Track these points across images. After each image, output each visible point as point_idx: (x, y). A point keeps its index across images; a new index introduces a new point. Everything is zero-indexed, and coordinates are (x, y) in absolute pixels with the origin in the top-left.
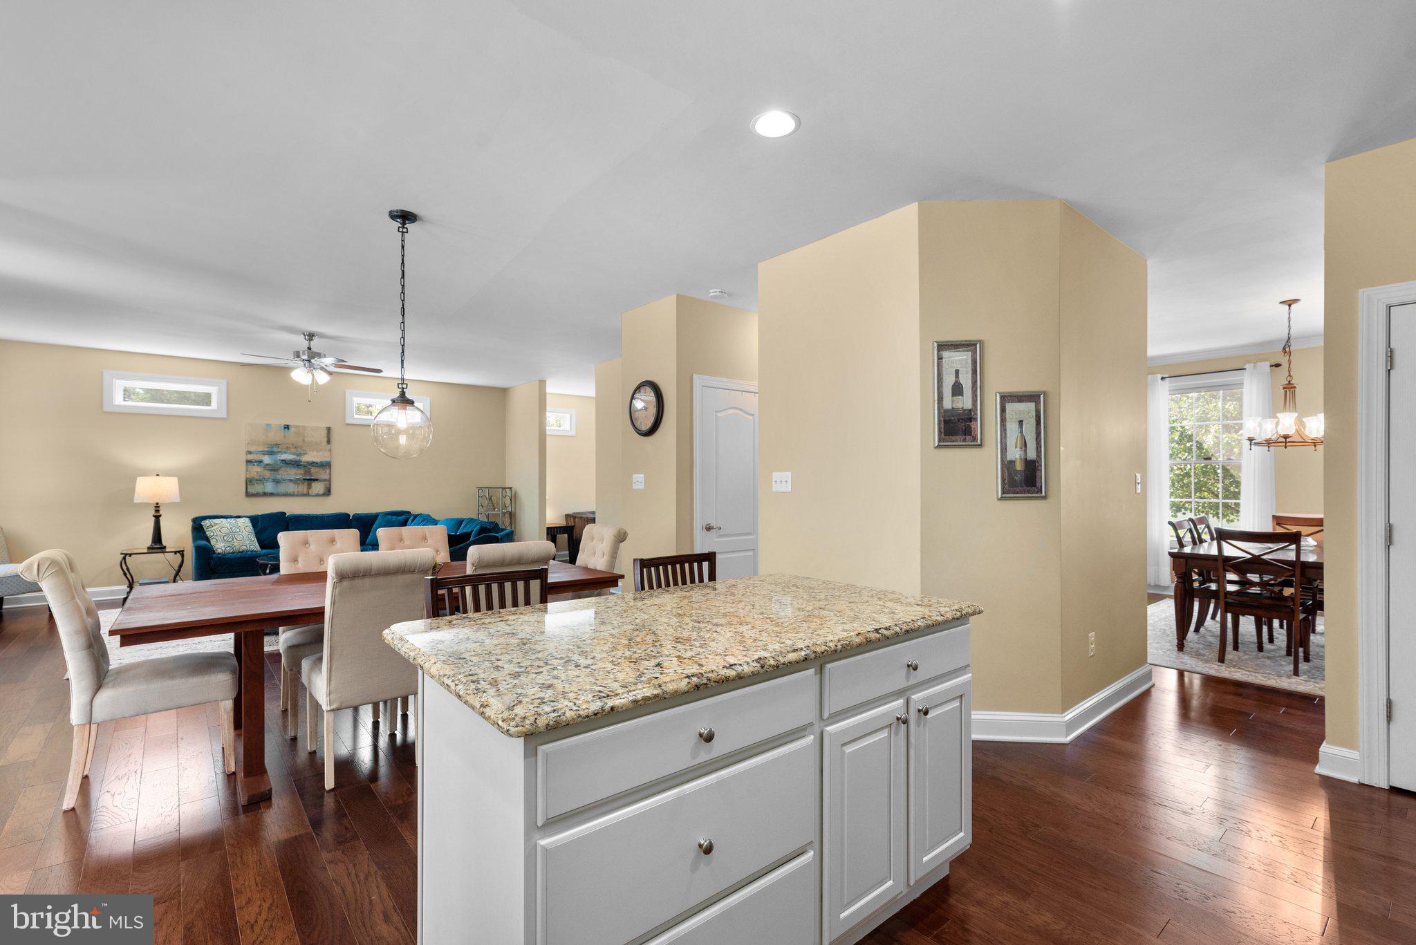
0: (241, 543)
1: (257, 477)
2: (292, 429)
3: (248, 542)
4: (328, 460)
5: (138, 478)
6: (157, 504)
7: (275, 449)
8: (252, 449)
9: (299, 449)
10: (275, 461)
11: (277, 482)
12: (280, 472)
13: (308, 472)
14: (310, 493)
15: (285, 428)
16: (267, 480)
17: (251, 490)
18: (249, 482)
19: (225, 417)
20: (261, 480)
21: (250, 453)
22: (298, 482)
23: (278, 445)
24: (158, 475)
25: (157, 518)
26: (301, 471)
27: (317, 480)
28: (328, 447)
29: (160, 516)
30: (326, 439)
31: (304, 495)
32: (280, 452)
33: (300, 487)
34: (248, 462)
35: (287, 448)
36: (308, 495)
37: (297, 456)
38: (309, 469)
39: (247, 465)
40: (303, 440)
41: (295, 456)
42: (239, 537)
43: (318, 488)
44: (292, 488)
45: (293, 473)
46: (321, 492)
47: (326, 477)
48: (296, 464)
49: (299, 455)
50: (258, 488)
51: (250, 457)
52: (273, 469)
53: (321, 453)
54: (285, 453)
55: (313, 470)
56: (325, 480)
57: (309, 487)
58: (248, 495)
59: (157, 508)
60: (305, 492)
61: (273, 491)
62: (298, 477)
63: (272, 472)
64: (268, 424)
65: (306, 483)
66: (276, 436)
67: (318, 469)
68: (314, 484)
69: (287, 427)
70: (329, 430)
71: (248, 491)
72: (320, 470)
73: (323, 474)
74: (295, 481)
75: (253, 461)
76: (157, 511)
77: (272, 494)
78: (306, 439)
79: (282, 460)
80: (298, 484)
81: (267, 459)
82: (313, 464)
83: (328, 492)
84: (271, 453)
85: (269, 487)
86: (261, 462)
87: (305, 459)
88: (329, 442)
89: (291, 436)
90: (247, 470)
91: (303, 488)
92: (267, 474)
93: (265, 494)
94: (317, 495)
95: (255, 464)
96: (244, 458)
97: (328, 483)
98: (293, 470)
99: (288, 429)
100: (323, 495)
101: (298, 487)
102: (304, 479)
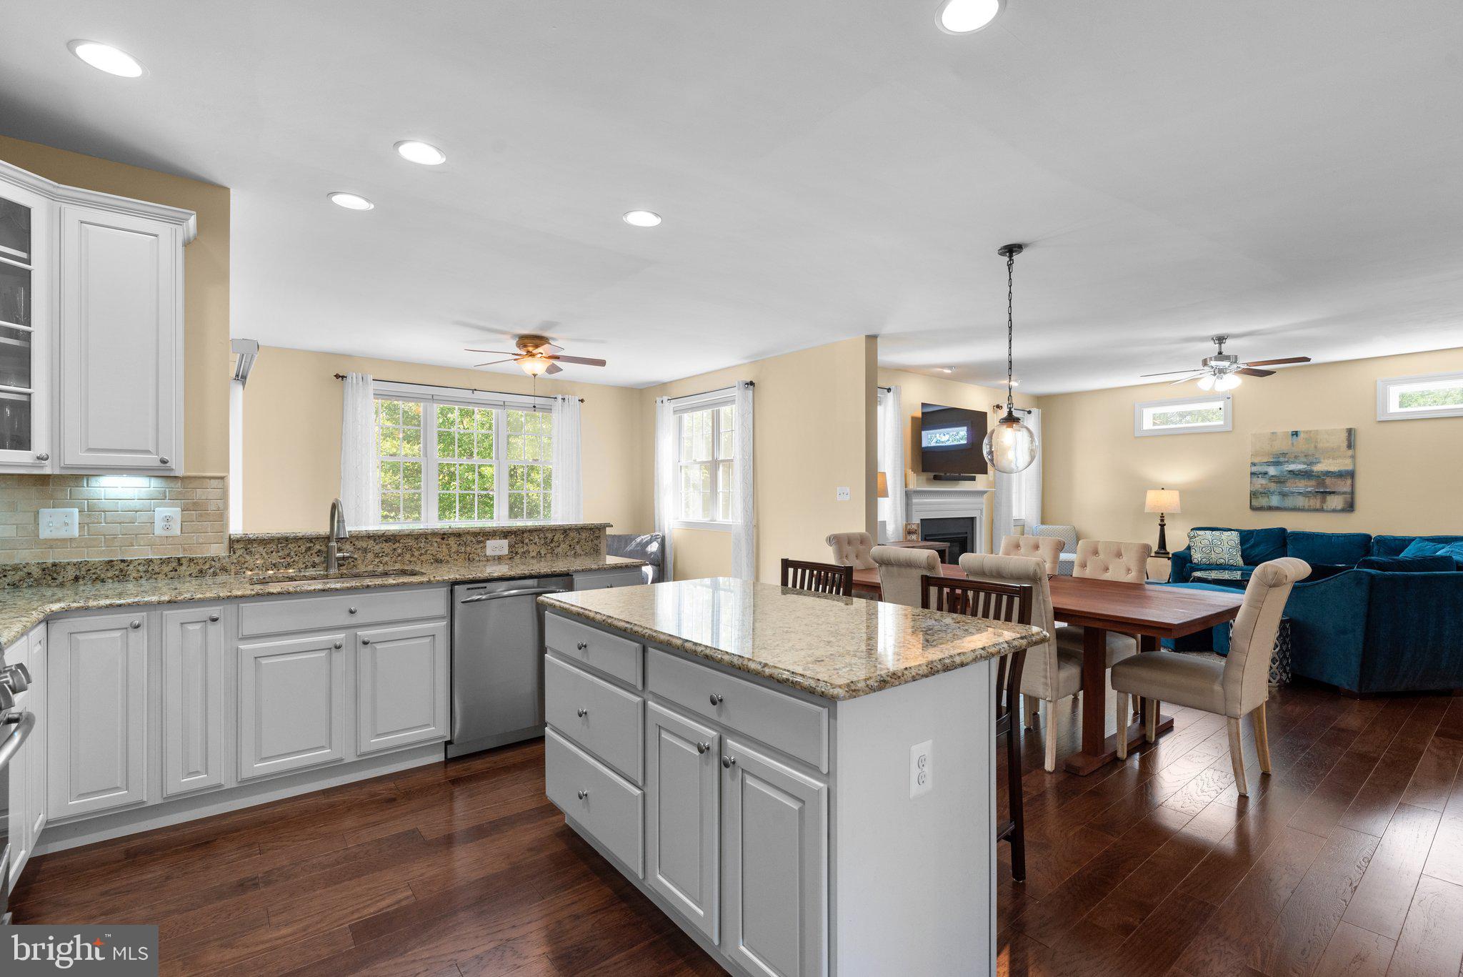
0: (1220, 556)
1: (1261, 490)
2: (1302, 436)
4: (1350, 468)
5: (1148, 491)
6: (1162, 514)
7: (1282, 459)
8: (1256, 461)
9: (1310, 458)
10: (1282, 472)
11: (1284, 495)
12: (1288, 484)
13: (1322, 483)
14: (1325, 508)
15: (1293, 435)
16: (1273, 493)
17: (1255, 503)
18: (1254, 495)
19: (1230, 430)
20: (1266, 493)
21: (1254, 464)
22: (1310, 495)
23: (1284, 454)
24: (1163, 489)
25: (1162, 526)
26: (1313, 483)
27: (1333, 493)
28: (1350, 452)
29: (1165, 525)
30: (1345, 444)
31: (1316, 510)
32: (1287, 462)
33: (1312, 501)
34: (1252, 474)
35: (1296, 457)
36: (1321, 510)
37: (1308, 465)
38: (1323, 480)
39: (1251, 477)
40: (1316, 447)
41: (1306, 466)
42: (1218, 550)
43: (1335, 502)
44: (1301, 501)
45: (1302, 485)
46: (1339, 507)
47: (1348, 489)
48: (1307, 475)
49: (1311, 464)
50: (1263, 502)
51: (1254, 469)
52: (1279, 480)
53: (1339, 461)
54: (1293, 463)
55: (1328, 481)
56: (1344, 493)
57: (1324, 501)
58: (1253, 508)
59: (1162, 517)
60: (1318, 506)
61: (1279, 506)
62: (1309, 489)
63: (1278, 485)
64: (1273, 433)
65: (1319, 496)
66: (1282, 445)
67: (1334, 480)
68: (1329, 498)
69: (1295, 434)
70: (1350, 431)
71: (1252, 504)
72: (1339, 482)
73: (1344, 486)
74: (1306, 494)
75: (1258, 473)
76: (1162, 520)
77: (1277, 509)
78: (1320, 445)
79: (1289, 471)
80: (1309, 497)
81: (1272, 471)
82: (1328, 474)
83: (1350, 507)
84: (1277, 464)
85: (1275, 501)
86: (1266, 473)
87: (1318, 468)
88: (1350, 446)
89: (1301, 444)
90: (1251, 483)
91: (1315, 503)
92: (1273, 486)
93: (1270, 508)
94: (1334, 511)
95: (1260, 476)
96: (1248, 470)
97: (1350, 496)
98: (1302, 481)
99: (1297, 436)
100: (1343, 510)
101: (1309, 500)
102: (1317, 492)
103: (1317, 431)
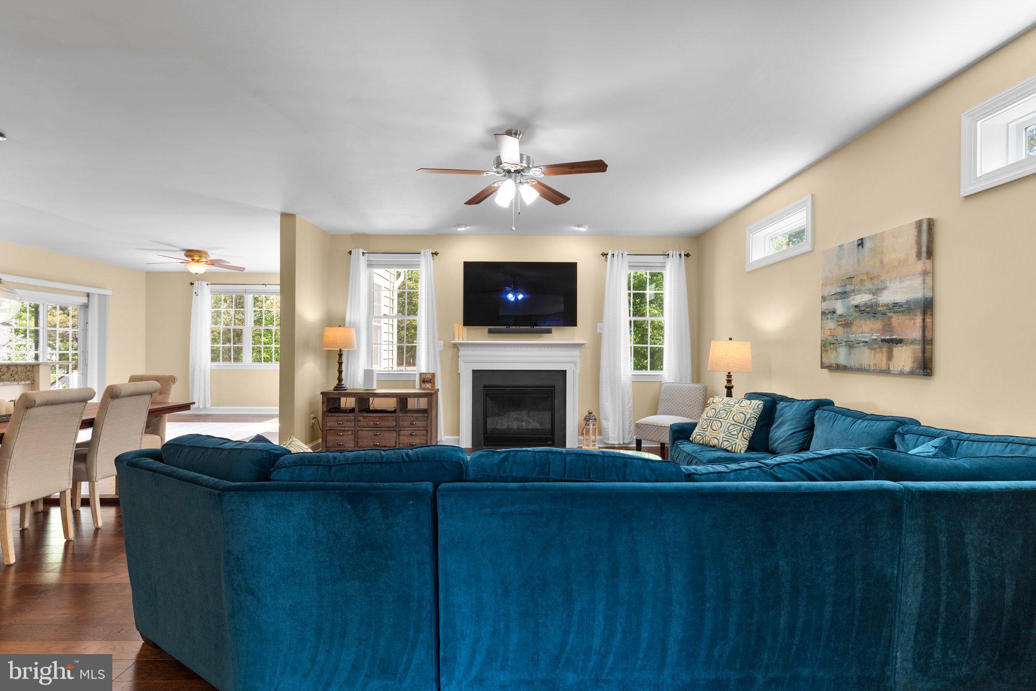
0: (715, 434)
1: (830, 339)
2: (867, 244)
3: (722, 435)
4: (919, 294)
6: (729, 373)
7: (849, 288)
8: (826, 294)
9: (876, 281)
10: (848, 309)
11: (850, 345)
12: (854, 327)
13: (888, 327)
14: (891, 368)
15: (859, 245)
16: (840, 343)
17: (825, 356)
18: (826, 346)
19: (810, 249)
20: (834, 343)
21: (824, 298)
22: (876, 346)
23: (850, 279)
24: (731, 339)
26: (878, 324)
27: (899, 341)
28: (930, 265)
30: (914, 250)
31: (880, 372)
32: (853, 291)
33: (878, 356)
34: (822, 313)
35: (862, 282)
36: (886, 372)
37: (874, 294)
38: (890, 318)
39: (822, 319)
40: (881, 262)
41: (872, 296)
42: (716, 425)
43: (903, 358)
44: (865, 357)
45: (868, 329)
48: (872, 310)
49: (876, 292)
50: (831, 356)
51: (824, 305)
52: (846, 322)
53: (907, 283)
54: (859, 292)
55: (896, 319)
56: (913, 342)
57: (890, 357)
58: (823, 363)
59: (729, 376)
60: (884, 367)
61: (846, 363)
62: (875, 336)
63: (845, 329)
64: (840, 246)
65: (885, 348)
66: (848, 266)
67: (901, 318)
68: (898, 350)
69: (861, 243)
70: (929, 224)
71: (823, 357)
74: (872, 344)
75: (827, 312)
76: (729, 381)
77: (845, 368)
78: (886, 259)
79: (856, 307)
80: (875, 349)
81: (840, 307)
82: (894, 307)
83: (927, 366)
84: (844, 295)
85: (843, 355)
86: (834, 311)
87: (886, 298)
88: (919, 254)
89: (866, 259)
90: (821, 328)
91: (879, 359)
92: (840, 331)
93: (838, 368)
94: (901, 374)
95: (829, 316)
96: (819, 307)
97: (918, 347)
98: (868, 323)
99: (863, 247)
100: (912, 374)
101: (874, 355)
102: (883, 340)
103: (883, 233)
